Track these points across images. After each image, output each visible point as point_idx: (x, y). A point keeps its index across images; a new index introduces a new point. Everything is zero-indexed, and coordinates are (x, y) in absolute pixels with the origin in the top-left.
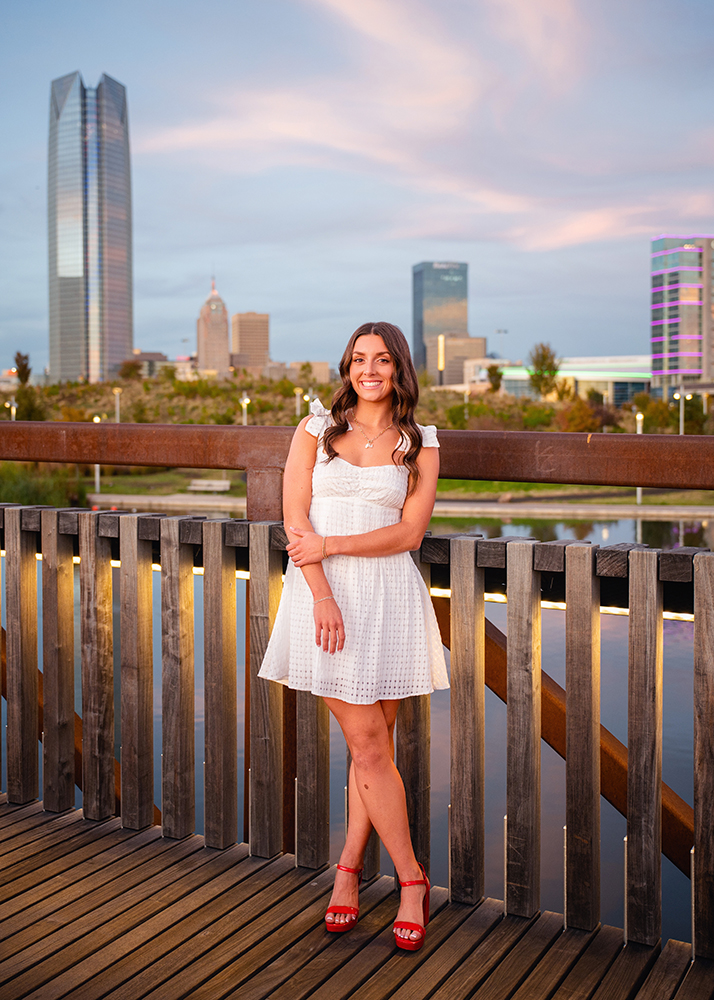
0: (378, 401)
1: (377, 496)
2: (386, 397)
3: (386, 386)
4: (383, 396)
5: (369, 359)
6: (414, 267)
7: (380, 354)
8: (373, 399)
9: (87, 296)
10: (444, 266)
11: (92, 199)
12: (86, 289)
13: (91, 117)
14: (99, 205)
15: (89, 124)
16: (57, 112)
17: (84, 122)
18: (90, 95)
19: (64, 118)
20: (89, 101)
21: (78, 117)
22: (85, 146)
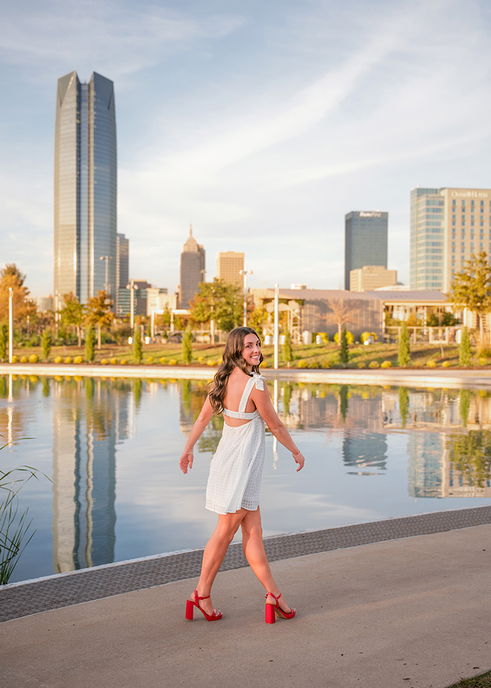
6: (347, 216)
9: (79, 239)
10: (368, 215)
11: (84, 166)
12: (79, 234)
13: (84, 105)
14: (89, 170)
15: (83, 110)
16: (60, 102)
17: (79, 108)
18: (84, 88)
19: (65, 106)
20: (83, 93)
21: (74, 105)
22: (79, 127)
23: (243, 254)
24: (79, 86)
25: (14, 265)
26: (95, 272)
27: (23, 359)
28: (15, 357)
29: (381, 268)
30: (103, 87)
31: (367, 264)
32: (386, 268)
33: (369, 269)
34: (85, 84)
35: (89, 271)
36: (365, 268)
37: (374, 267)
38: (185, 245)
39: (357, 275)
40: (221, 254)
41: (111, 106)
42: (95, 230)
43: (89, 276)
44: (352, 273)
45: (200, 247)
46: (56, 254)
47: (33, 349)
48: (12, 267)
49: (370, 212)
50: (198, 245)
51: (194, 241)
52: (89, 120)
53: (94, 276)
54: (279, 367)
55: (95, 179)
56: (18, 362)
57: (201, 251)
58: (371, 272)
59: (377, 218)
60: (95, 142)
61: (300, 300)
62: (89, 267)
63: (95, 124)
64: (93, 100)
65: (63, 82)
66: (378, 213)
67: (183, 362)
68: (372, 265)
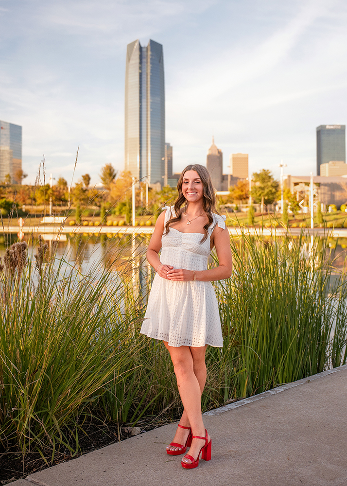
0: (195, 202)
1: (188, 247)
2: (200, 199)
3: (199, 194)
4: (198, 199)
5: (190, 182)
6: (317, 128)
7: (196, 179)
8: (193, 201)
9: (141, 147)
10: (332, 127)
11: (144, 100)
12: (141, 144)
13: (144, 60)
14: (147, 102)
15: (143, 64)
16: (129, 59)
17: (141, 63)
18: (144, 50)
19: (132, 62)
20: (143, 53)
21: (138, 61)
22: (141, 75)
23: (248, 155)
24: (141, 48)
25: (111, 164)
26: (151, 168)
27: (142, 223)
28: (137, 222)
29: (341, 163)
30: (156, 49)
31: (332, 160)
32: (345, 162)
33: (333, 163)
34: (144, 47)
35: (147, 168)
36: (331, 162)
37: (337, 162)
38: (210, 149)
39: (325, 168)
40: (233, 155)
41: (161, 61)
42: (151, 141)
43: (147, 171)
44: (322, 166)
45: (220, 151)
46: (126, 157)
47: (149, 217)
48: (109, 165)
49: (333, 126)
50: (218, 150)
51: (215, 147)
52: (147, 70)
53: (151, 171)
54: (314, 227)
55: (151, 108)
56: (139, 225)
57: (220, 153)
58: (334, 166)
59: (338, 129)
60: (151, 84)
61: (317, 183)
62: (147, 165)
63: (151, 72)
64: (149, 57)
65: (131, 46)
66: (339, 126)
67: (249, 224)
68: (335, 160)
